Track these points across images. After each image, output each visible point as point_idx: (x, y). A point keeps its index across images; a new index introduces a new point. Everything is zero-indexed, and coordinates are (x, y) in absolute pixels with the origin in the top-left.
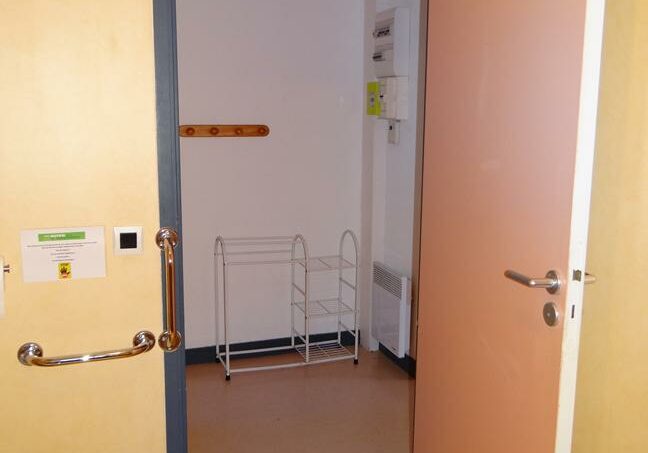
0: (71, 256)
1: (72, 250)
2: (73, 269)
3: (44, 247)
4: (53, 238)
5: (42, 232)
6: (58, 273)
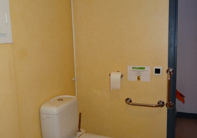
0: (141, 74)
1: (141, 72)
2: (141, 78)
3: (134, 71)
4: (136, 69)
5: (133, 66)
6: (137, 79)
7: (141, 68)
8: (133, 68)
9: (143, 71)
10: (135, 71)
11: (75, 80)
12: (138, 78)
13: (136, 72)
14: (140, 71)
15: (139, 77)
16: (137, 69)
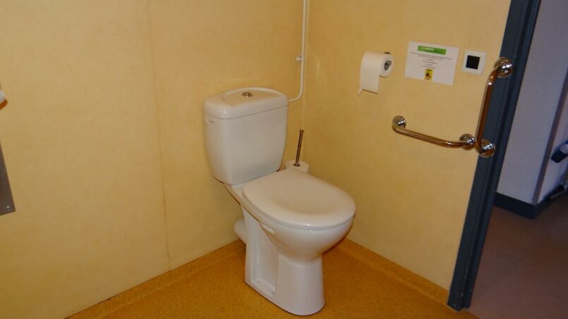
0: (434, 66)
1: (436, 61)
2: (433, 74)
3: (419, 55)
4: (426, 51)
5: (421, 44)
6: (424, 75)
7: (436, 51)
8: (420, 48)
9: (441, 59)
10: (423, 56)
11: (300, 61)
12: (428, 75)
13: (424, 59)
14: (433, 57)
15: (430, 70)
16: (429, 51)
